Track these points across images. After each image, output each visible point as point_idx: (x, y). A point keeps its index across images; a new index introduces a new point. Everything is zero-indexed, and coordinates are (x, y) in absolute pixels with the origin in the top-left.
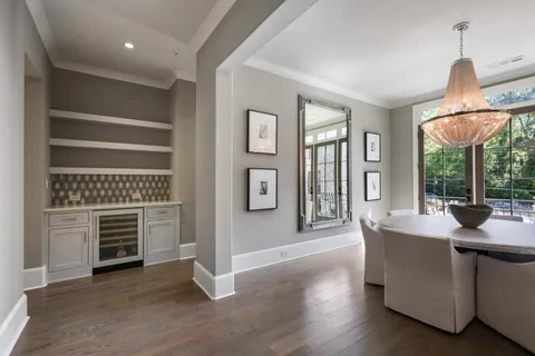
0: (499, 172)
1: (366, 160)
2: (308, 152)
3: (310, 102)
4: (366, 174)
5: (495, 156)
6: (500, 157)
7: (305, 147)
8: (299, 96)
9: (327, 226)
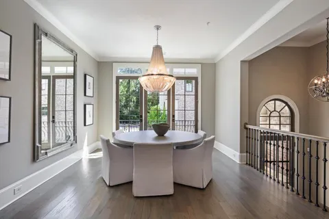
0: (126, 106)
1: (85, 95)
2: (45, 82)
3: (46, 35)
4: (85, 106)
5: (124, 98)
6: (126, 99)
7: (42, 77)
8: (35, 25)
9: (60, 150)
